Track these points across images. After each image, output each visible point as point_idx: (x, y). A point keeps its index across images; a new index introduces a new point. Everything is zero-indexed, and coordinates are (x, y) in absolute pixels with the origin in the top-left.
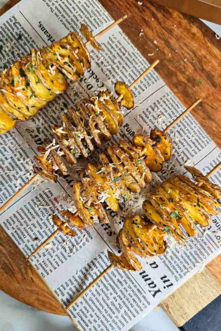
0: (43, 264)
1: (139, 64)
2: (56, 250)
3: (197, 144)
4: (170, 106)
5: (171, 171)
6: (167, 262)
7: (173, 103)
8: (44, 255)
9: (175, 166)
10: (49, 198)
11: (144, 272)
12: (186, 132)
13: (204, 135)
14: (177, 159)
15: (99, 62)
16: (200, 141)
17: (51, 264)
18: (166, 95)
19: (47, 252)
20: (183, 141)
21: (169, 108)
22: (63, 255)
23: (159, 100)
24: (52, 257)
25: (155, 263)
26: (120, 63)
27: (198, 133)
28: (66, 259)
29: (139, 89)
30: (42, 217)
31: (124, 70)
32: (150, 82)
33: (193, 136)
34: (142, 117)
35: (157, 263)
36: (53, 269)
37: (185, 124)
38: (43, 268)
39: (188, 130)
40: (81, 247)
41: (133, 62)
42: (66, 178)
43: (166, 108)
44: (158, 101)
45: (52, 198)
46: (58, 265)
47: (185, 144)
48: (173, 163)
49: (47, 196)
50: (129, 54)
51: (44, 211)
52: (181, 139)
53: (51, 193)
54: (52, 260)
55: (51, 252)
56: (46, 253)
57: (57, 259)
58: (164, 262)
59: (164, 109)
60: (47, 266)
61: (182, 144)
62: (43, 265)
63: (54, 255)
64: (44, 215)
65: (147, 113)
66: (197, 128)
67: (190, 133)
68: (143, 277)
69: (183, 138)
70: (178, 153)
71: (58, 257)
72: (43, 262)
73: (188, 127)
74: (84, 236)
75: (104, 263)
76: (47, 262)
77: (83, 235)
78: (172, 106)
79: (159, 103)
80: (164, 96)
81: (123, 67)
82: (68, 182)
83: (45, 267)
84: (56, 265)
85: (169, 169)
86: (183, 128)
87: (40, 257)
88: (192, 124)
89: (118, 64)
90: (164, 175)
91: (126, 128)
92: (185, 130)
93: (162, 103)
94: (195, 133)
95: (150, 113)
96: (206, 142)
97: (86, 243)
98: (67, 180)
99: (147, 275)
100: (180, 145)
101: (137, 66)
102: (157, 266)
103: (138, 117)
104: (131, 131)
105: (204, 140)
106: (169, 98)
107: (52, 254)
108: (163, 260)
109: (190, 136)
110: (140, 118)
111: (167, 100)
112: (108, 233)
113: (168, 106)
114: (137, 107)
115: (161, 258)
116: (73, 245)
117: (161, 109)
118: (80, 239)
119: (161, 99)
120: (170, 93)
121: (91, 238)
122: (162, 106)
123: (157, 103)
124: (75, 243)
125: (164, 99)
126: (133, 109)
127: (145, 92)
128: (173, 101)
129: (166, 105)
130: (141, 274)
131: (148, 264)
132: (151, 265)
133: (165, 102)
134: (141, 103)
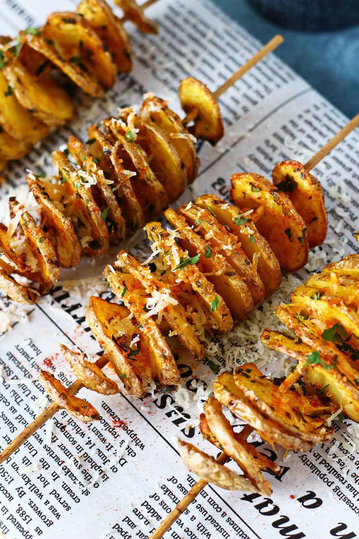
0: (17, 516)
1: (243, 51)
2: (49, 478)
4: (324, 130)
6: (344, 489)
7: (330, 124)
8: (22, 494)
10: (32, 361)
11: (286, 519)
14: (350, 243)
15: (146, 57)
17: (40, 513)
18: (313, 109)
19: (29, 485)
21: (321, 133)
22: (70, 491)
23: (296, 120)
24: (41, 496)
25: (312, 495)
26: (196, 54)
28: (77, 500)
29: (244, 103)
30: (13, 404)
31: (205, 68)
32: (271, 85)
34: (256, 161)
35: (318, 496)
36: (43, 526)
38: (19, 526)
40: (114, 469)
41: (227, 49)
42: (74, 312)
44: (292, 122)
45: (39, 360)
46: (58, 516)
48: (342, 252)
49: (27, 356)
50: (216, 34)
51: (20, 391)
53: (36, 349)
54: (40, 503)
55: (39, 485)
56: (26, 489)
57: (53, 501)
58: (337, 489)
59: (309, 136)
60: (28, 519)
62: (19, 519)
63: (46, 492)
64: (18, 400)
65: (269, 150)
68: (283, 532)
70: (352, 229)
71: (58, 497)
72: (19, 510)
74: (123, 442)
76: (30, 511)
77: (119, 440)
78: (329, 129)
79: (295, 125)
80: (308, 111)
81: (204, 61)
82: (77, 322)
83: (23, 524)
84: (50, 516)
87: (11, 498)
89: (191, 56)
91: (218, 187)
93: (302, 124)
95: (274, 148)
97: (128, 458)
98: (75, 317)
99: (294, 527)
100: (355, 210)
101: (237, 56)
102: (319, 502)
103: (247, 160)
106: (320, 114)
107: (42, 490)
108: (333, 487)
110: (252, 163)
111: (316, 118)
112: (183, 430)
113: (318, 131)
114: (242, 138)
115: (328, 482)
116: (94, 466)
117: (301, 137)
118: (113, 450)
119: (300, 117)
120: (323, 104)
121: (142, 447)
122: (302, 131)
123: (290, 127)
124: (99, 461)
125: (309, 117)
126: (234, 145)
127: (258, 106)
128: (330, 119)
129: (313, 128)
130: (276, 524)
131: (295, 500)
132: (302, 500)
133: (310, 123)
134: (251, 130)
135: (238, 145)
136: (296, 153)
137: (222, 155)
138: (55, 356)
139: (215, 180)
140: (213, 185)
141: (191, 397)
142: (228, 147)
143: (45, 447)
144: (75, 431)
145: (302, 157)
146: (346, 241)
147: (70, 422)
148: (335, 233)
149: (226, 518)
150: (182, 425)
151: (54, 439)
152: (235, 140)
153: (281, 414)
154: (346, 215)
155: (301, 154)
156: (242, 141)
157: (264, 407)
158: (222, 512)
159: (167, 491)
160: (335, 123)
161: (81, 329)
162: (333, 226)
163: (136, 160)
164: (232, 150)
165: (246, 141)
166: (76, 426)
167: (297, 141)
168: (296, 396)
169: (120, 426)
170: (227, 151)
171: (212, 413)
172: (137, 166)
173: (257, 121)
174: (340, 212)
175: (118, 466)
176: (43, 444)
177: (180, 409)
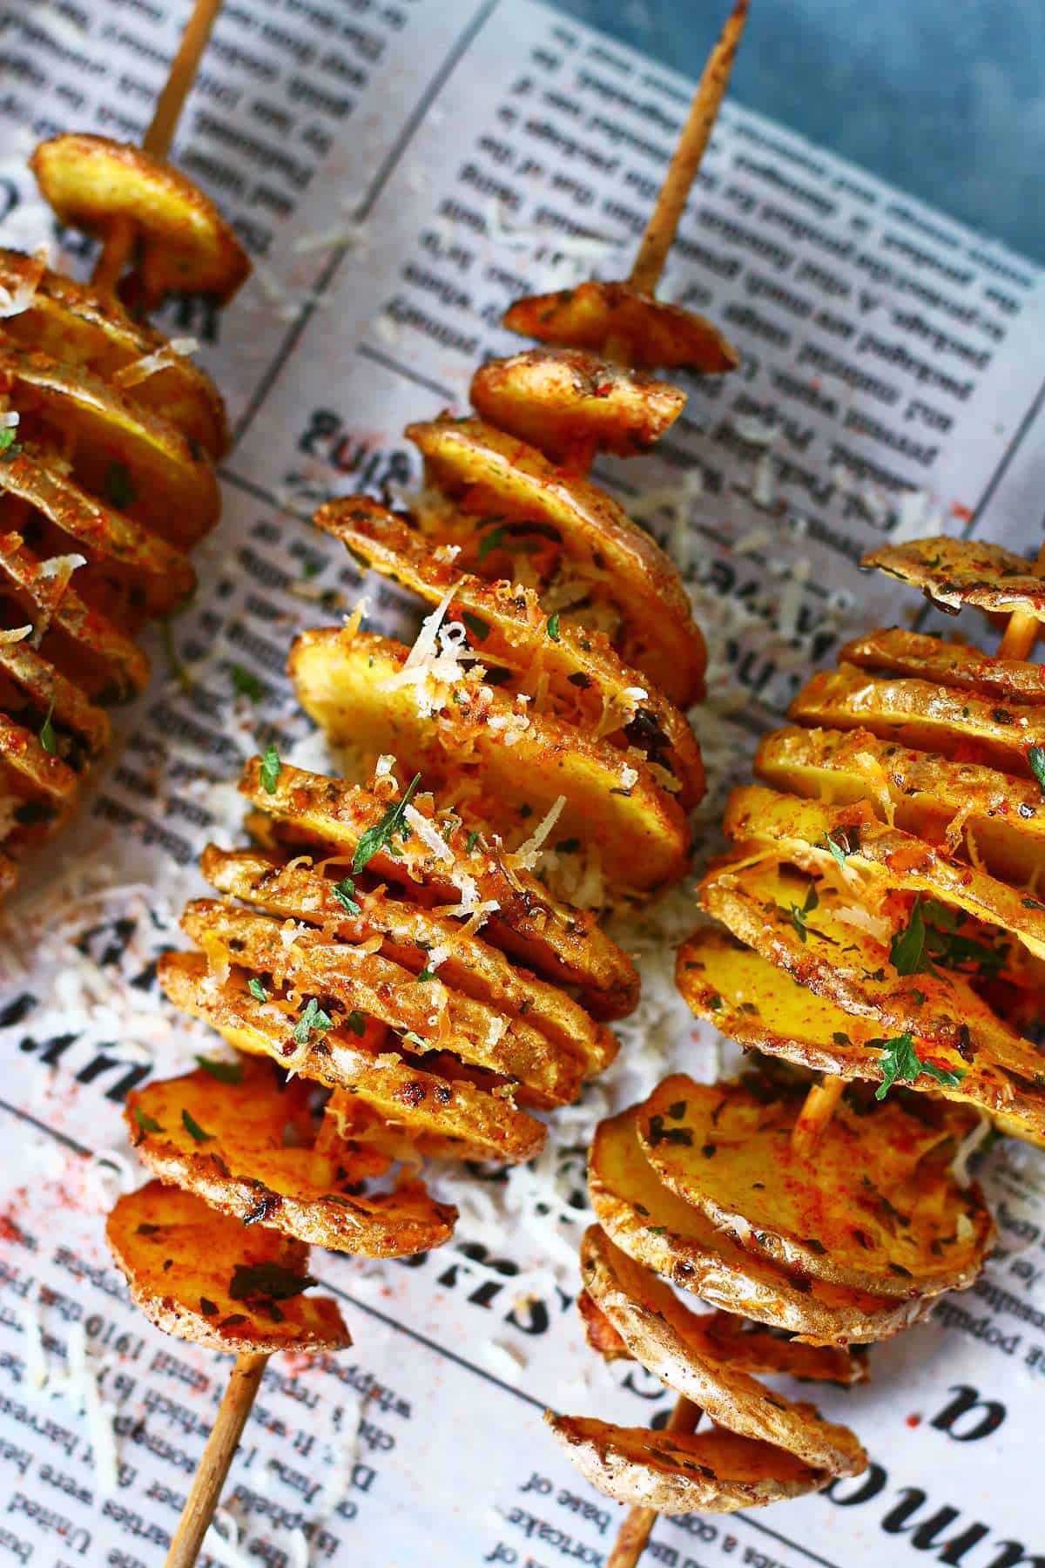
3: (919, 347)
4: (599, 142)
5: (808, 641)
7: (614, 113)
9: (826, 584)
11: (915, 1499)
12: (807, 290)
13: (955, 259)
14: (817, 531)
16: (937, 318)
18: (536, 72)
20: (807, 373)
21: (595, 160)
23: (499, 132)
25: (967, 1398)
27: (901, 264)
29: (305, 115)
32: (369, 23)
33: (867, 304)
34: (416, 318)
35: (987, 1394)
37: (776, 234)
39: (811, 271)
40: (345, 1510)
42: (19, 1031)
43: (578, 169)
44: (488, 144)
47: (831, 386)
48: (802, 568)
52: (784, 359)
58: (1035, 1355)
59: (561, 182)
61: (810, 395)
65: (446, 271)
66: (882, 223)
67: (832, 285)
68: (923, 1540)
69: (794, 350)
70: (808, 481)
73: (805, 250)
74: (338, 1414)
75: (580, 1553)
77: (325, 1410)
78: (615, 133)
79: (501, 152)
80: (524, 86)
82: (43, 1059)
85: (787, 631)
86: (764, 267)
88: (825, 207)
90: (768, 695)
91: (323, 447)
92: (787, 280)
93: (528, 147)
94: (879, 271)
95: (462, 258)
96: (991, 310)
97: (374, 1459)
98: (28, 1045)
99: (948, 1515)
100: (793, 408)
102: (997, 1414)
103: (386, 326)
104: (376, 460)
105: (970, 296)
106: (563, 81)
108: (1023, 1351)
109: (845, 308)
110: (408, 330)
111: (558, 101)
112: (511, 1318)
113: (582, 152)
114: (340, 252)
115: (1001, 1342)
116: (282, 1520)
117: (536, 193)
118: (317, 1452)
119: (507, 115)
120: (561, 35)
121: (404, 1409)
122: (531, 168)
123: (486, 164)
124: (290, 1500)
125: (533, 108)
126: (323, 282)
127: (356, 115)
128: (606, 91)
129: (563, 148)
130: (892, 1524)
131: (925, 1428)
132: (944, 1421)
133: (544, 131)
134: (362, 214)
135: (337, 277)
136: (539, 255)
137: (298, 327)
138: (17, 1201)
139: (303, 424)
140: (306, 444)
141: (498, 1201)
142: (308, 295)
143: (108, 1509)
144: (178, 1428)
145: (565, 267)
146: (802, 525)
147: (151, 1404)
148: (758, 506)
149: (739, 1552)
150: (503, 1303)
151: (125, 1475)
152: (323, 262)
153: (843, 1248)
154: (770, 435)
155: (558, 257)
156: (348, 260)
157: (790, 1253)
158: (720, 1541)
159: (533, 1526)
160: (626, 101)
161: (65, 1081)
162: (743, 481)
163: (60, 511)
164: (325, 300)
165: (359, 255)
166: (174, 1410)
167: (527, 211)
168: (847, 1141)
169: (310, 1366)
170: (309, 309)
171: (633, 1318)
172: (70, 527)
173: (372, 173)
174: (751, 429)
175: (356, 1496)
176: (98, 1503)
177: (476, 1252)
